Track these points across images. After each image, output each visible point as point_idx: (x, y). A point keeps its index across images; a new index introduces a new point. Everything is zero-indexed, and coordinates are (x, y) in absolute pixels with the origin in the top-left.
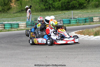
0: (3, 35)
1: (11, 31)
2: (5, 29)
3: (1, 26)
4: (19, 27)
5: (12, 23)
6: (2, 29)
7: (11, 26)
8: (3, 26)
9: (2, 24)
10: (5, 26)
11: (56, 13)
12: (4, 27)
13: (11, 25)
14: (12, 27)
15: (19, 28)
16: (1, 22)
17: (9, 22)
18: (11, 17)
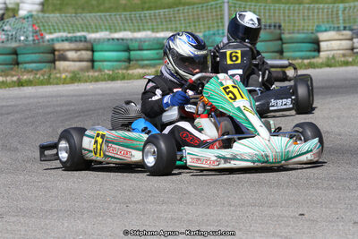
0: (84, 98)
1: (124, 78)
2: (93, 67)
3: (77, 50)
5: (131, 40)
6: (82, 70)
7: (123, 55)
8: (86, 54)
9: (81, 45)
10: (93, 51)
12: (92, 61)
13: (128, 50)
14: (129, 60)
16: (79, 34)
17: (117, 35)
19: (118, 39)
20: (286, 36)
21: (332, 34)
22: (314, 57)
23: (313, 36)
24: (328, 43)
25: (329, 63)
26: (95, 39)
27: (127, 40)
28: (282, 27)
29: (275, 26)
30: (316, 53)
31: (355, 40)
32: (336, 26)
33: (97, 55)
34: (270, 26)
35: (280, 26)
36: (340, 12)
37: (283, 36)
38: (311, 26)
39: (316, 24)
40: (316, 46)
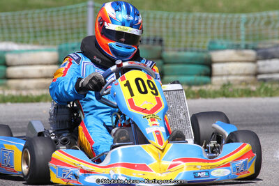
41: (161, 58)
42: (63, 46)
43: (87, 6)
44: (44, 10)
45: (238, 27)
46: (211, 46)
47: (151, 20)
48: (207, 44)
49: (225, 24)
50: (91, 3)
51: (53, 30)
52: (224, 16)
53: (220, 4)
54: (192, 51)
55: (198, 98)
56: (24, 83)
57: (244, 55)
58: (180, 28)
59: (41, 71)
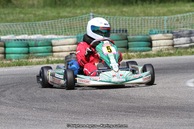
1: (27, 64)
2: (5, 57)
4: (52, 52)
5: (30, 40)
7: (26, 49)
8: (1, 49)
10: (5, 47)
11: (172, 8)
12: (4, 53)
13: (28, 46)
15: (53, 55)
17: (20, 37)
18: (23, 20)
19: (21, 40)
20: (130, 37)
21: (160, 36)
22: (149, 50)
23: (148, 37)
24: (157, 41)
25: (159, 54)
26: (6, 40)
27: (27, 40)
28: (128, 32)
29: (123, 31)
30: (150, 48)
31: (175, 40)
32: (162, 30)
33: (8, 50)
34: (120, 31)
35: (126, 31)
36: (165, 22)
37: (128, 37)
38: (146, 31)
39: (149, 29)
40: (149, 44)
41: (127, 39)
42: (79, 35)
43: (90, 16)
44: (69, 18)
45: (163, 23)
46: (151, 32)
47: (121, 21)
48: (149, 31)
49: (157, 21)
50: (91, 14)
51: (74, 28)
52: (156, 17)
53: (153, 12)
54: (142, 35)
55: (146, 57)
56: (61, 54)
57: (167, 36)
58: (135, 24)
59: (69, 48)
